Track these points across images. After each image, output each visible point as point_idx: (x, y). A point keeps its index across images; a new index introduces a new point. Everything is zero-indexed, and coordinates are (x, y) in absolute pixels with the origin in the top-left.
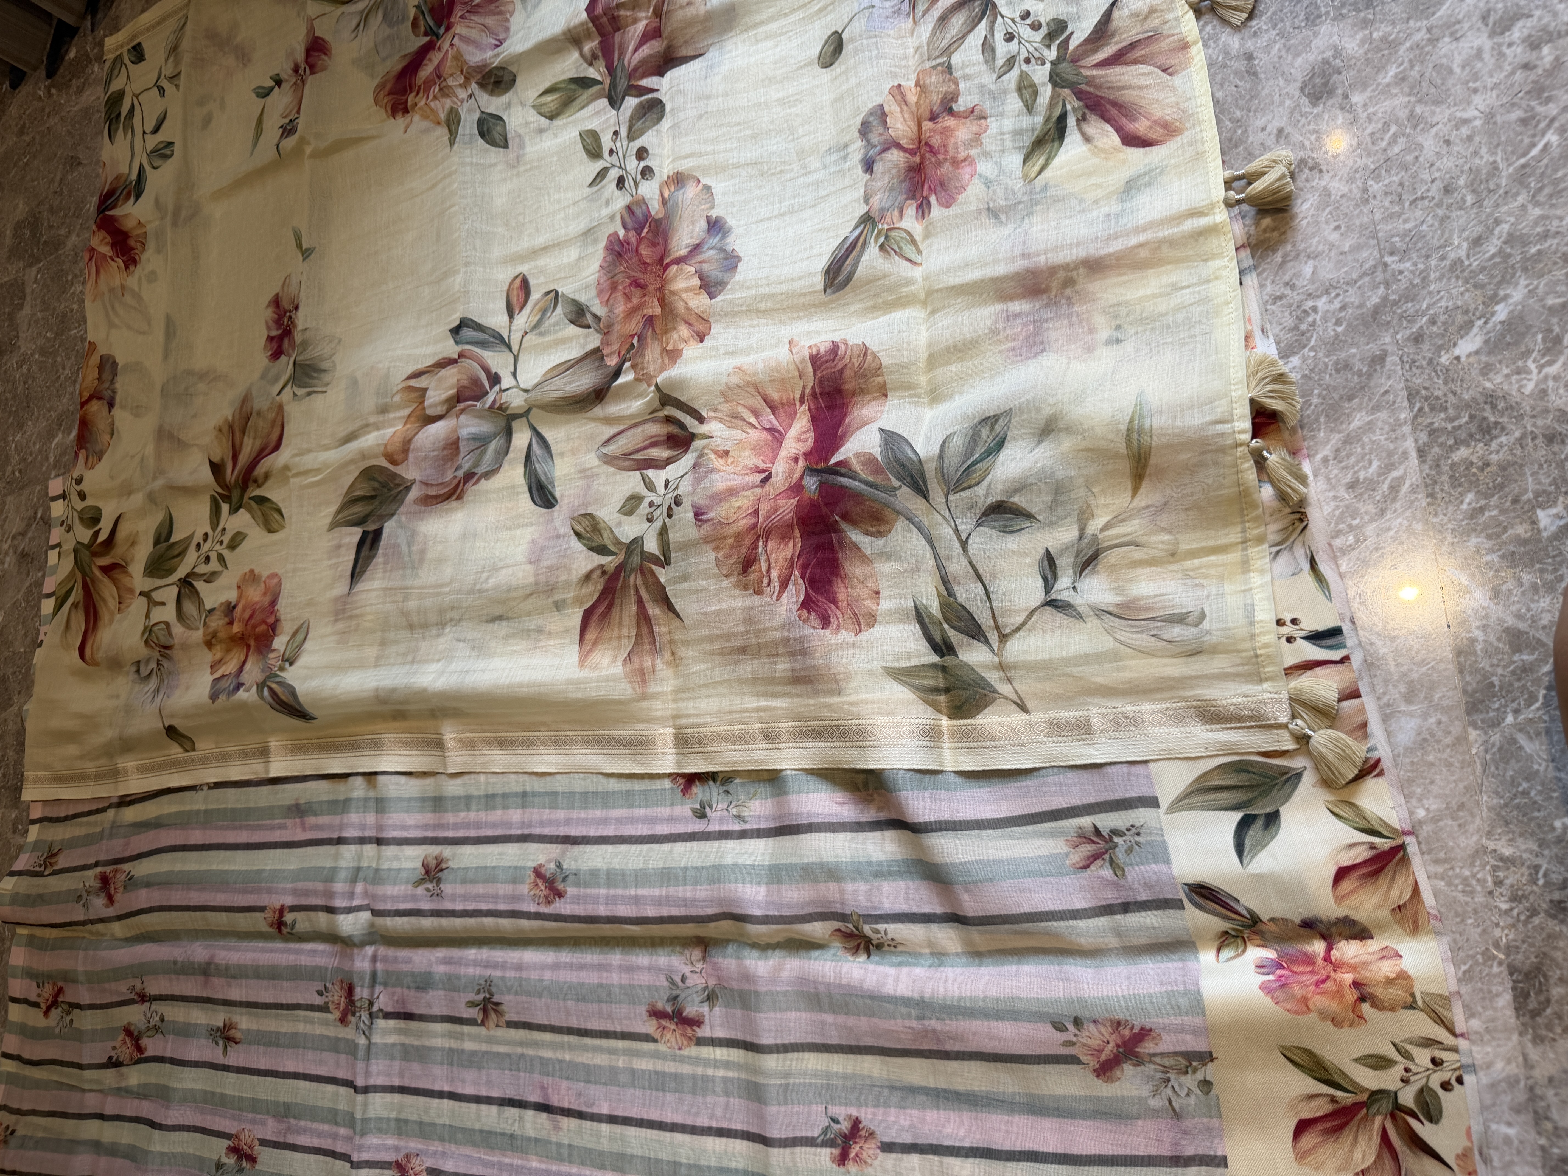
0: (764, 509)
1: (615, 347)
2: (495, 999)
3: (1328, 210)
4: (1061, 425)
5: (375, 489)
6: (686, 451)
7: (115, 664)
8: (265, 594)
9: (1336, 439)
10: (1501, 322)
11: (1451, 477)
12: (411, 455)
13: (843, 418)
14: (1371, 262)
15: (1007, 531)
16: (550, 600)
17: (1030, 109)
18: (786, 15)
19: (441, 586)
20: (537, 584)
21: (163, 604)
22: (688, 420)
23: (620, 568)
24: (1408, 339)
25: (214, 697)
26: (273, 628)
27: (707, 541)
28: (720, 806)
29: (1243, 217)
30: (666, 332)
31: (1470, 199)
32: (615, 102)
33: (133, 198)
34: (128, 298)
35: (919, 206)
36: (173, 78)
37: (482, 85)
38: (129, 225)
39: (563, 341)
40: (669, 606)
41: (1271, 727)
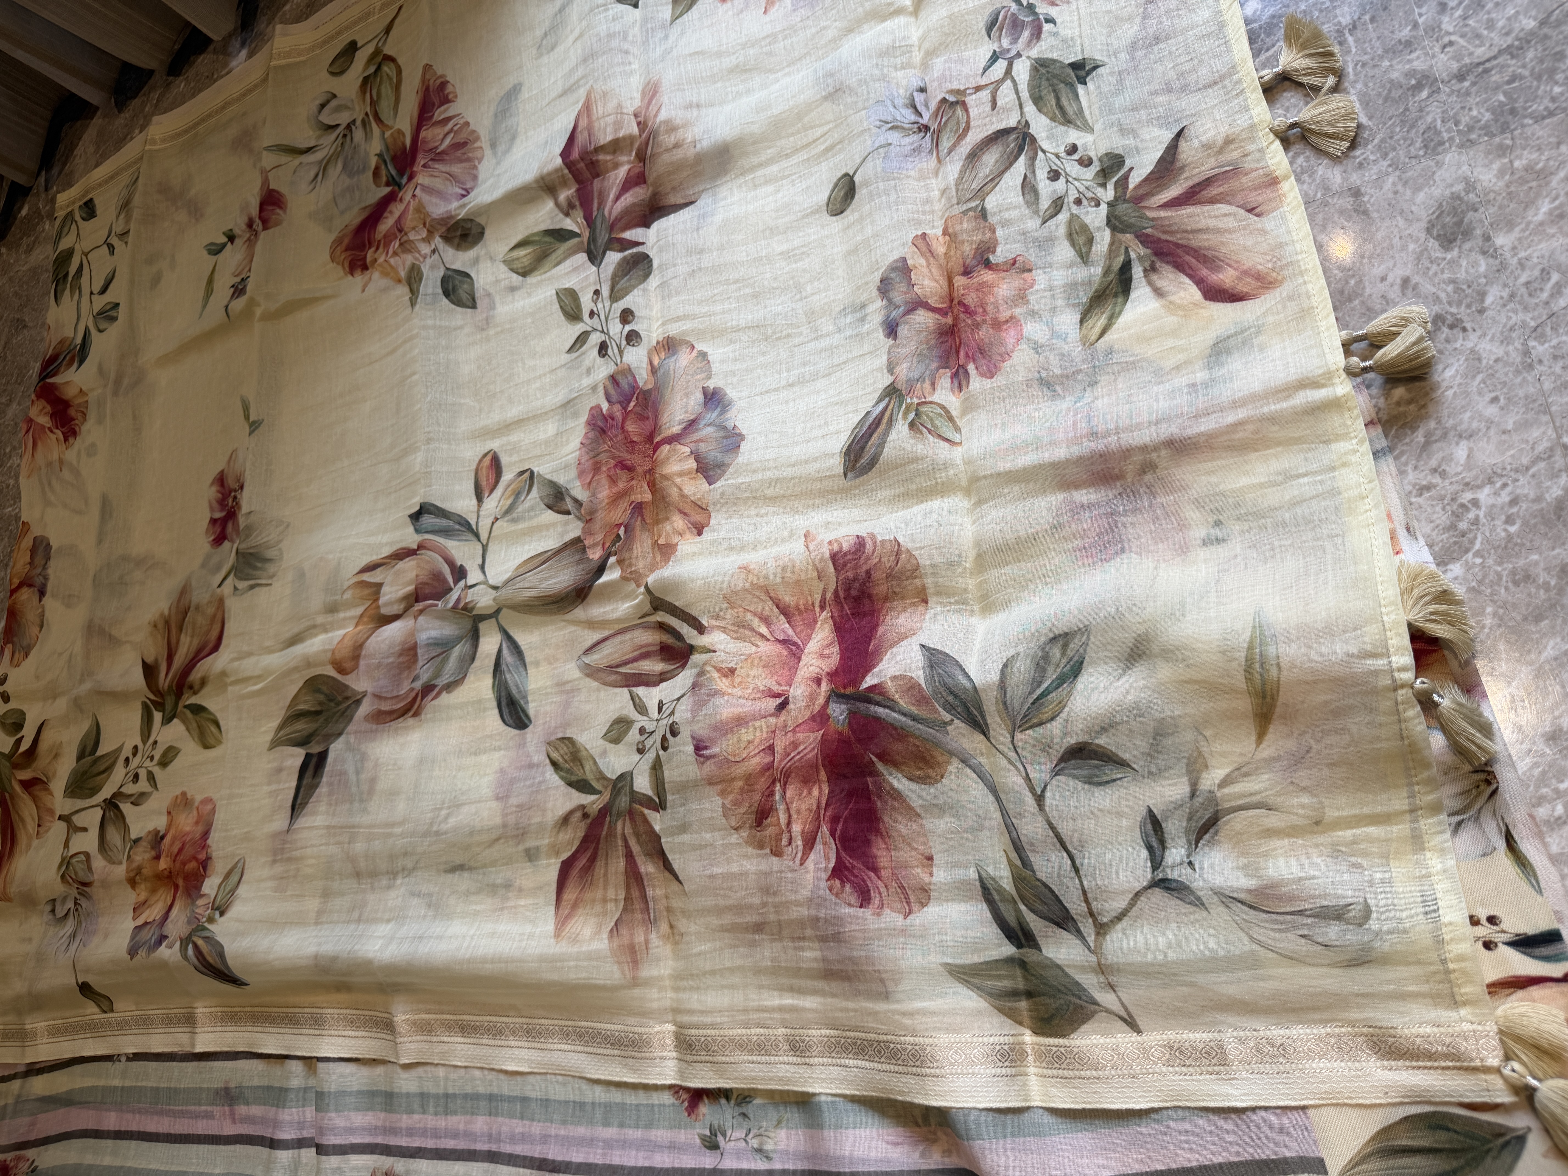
0: (780, 745)
1: (599, 537)
4: (1155, 648)
5: (321, 703)
6: (684, 666)
7: (28, 901)
8: (197, 823)
9: (1524, 672)
12: (362, 663)
13: (874, 630)
14: (1545, 444)
15: (1093, 781)
16: (521, 848)
17: (1085, 258)
18: (787, 156)
19: (392, 825)
20: (504, 826)
21: (85, 830)
22: (684, 629)
23: (604, 812)
25: (132, 952)
26: (205, 864)
27: (711, 782)
28: (736, 1135)
29: (1370, 389)
30: (657, 522)
32: (595, 258)
33: (75, 365)
34: (66, 474)
35: (955, 376)
36: (124, 235)
37: (447, 239)
38: (70, 393)
39: (539, 529)
40: (665, 863)
41: (1476, 1069)
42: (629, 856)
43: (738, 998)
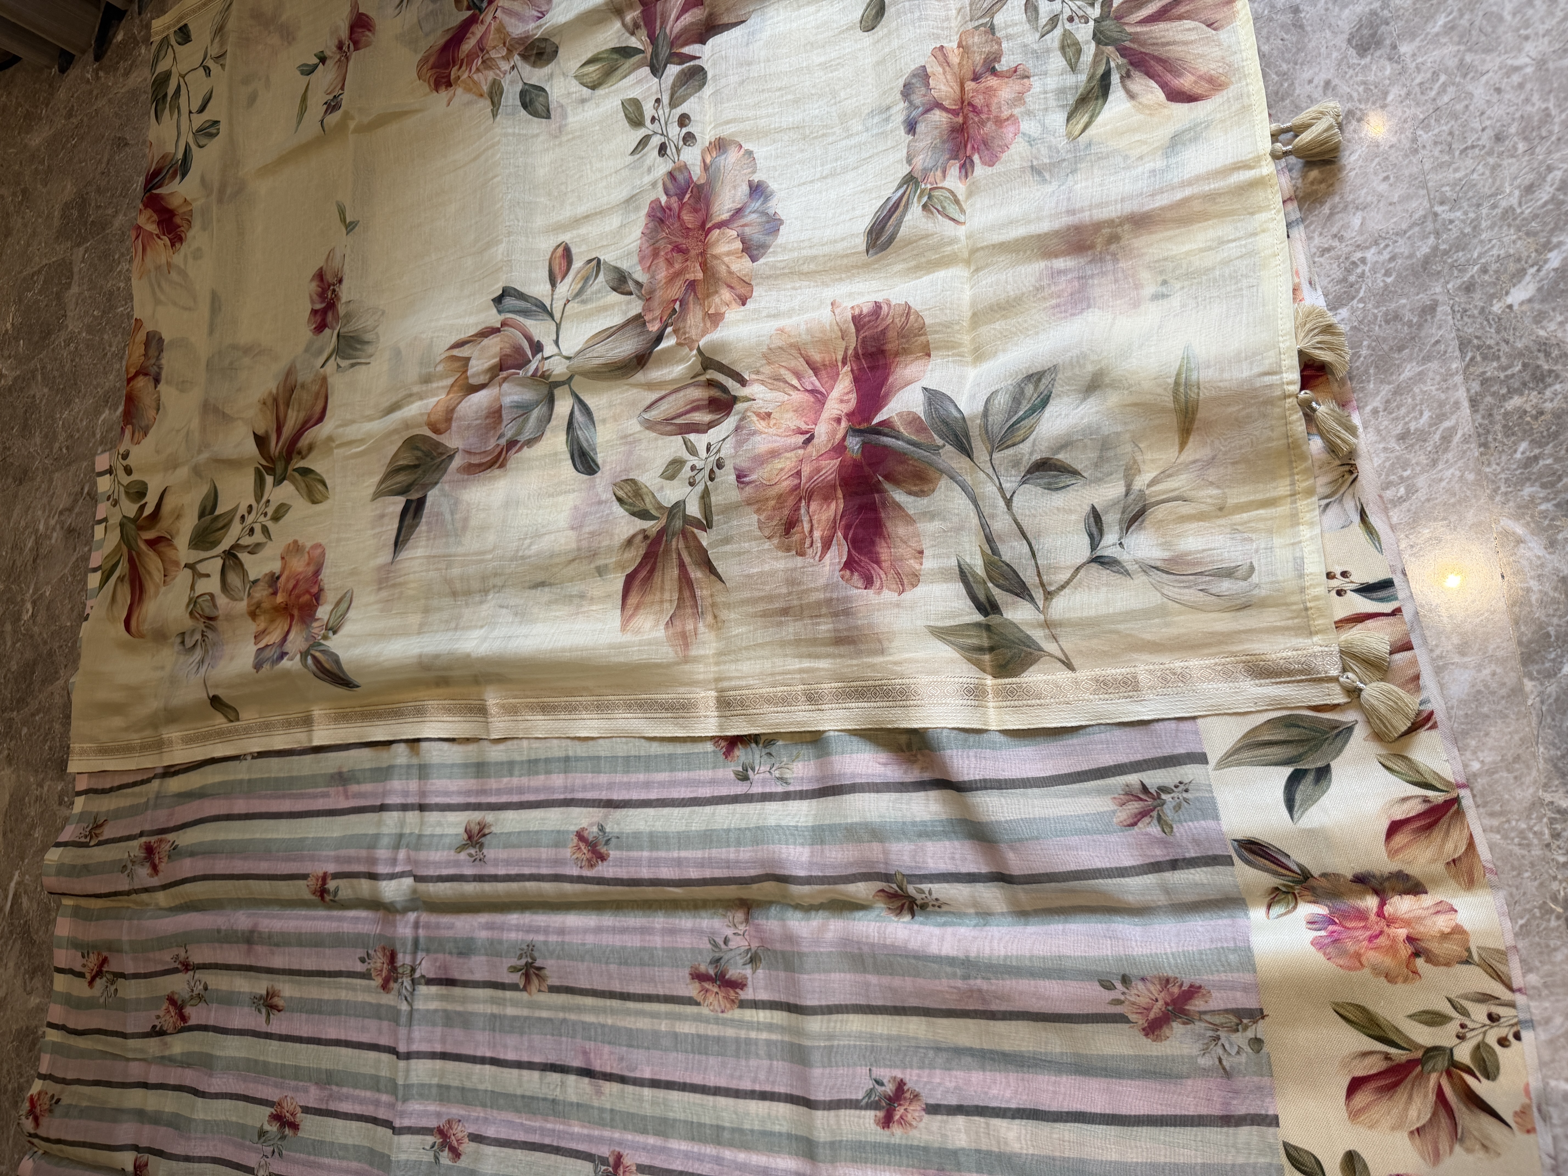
0: (806, 470)
1: (657, 313)
2: (538, 964)
3: (1377, 160)
4: (1107, 380)
5: (418, 458)
6: (728, 414)
7: (160, 636)
8: (308, 564)
9: (1386, 390)
10: (1555, 270)
11: (1504, 426)
12: (454, 424)
13: (886, 379)
14: (1421, 213)
15: (1052, 488)
16: (592, 566)
17: (1073, 67)
19: (484, 553)
20: (579, 549)
21: (208, 576)
22: (730, 383)
23: (662, 532)
24: (1459, 288)
25: (258, 666)
26: (317, 598)
27: (749, 503)
28: (762, 769)
29: (1290, 170)
30: (708, 296)
31: (1521, 147)
32: (657, 70)
33: (178, 178)
34: (174, 275)
35: (962, 166)
36: (219, 57)
37: (525, 57)
38: (174, 203)
39: (605, 308)
40: (711, 569)
41: (1321, 680)
42: (682, 566)
43: (767, 665)
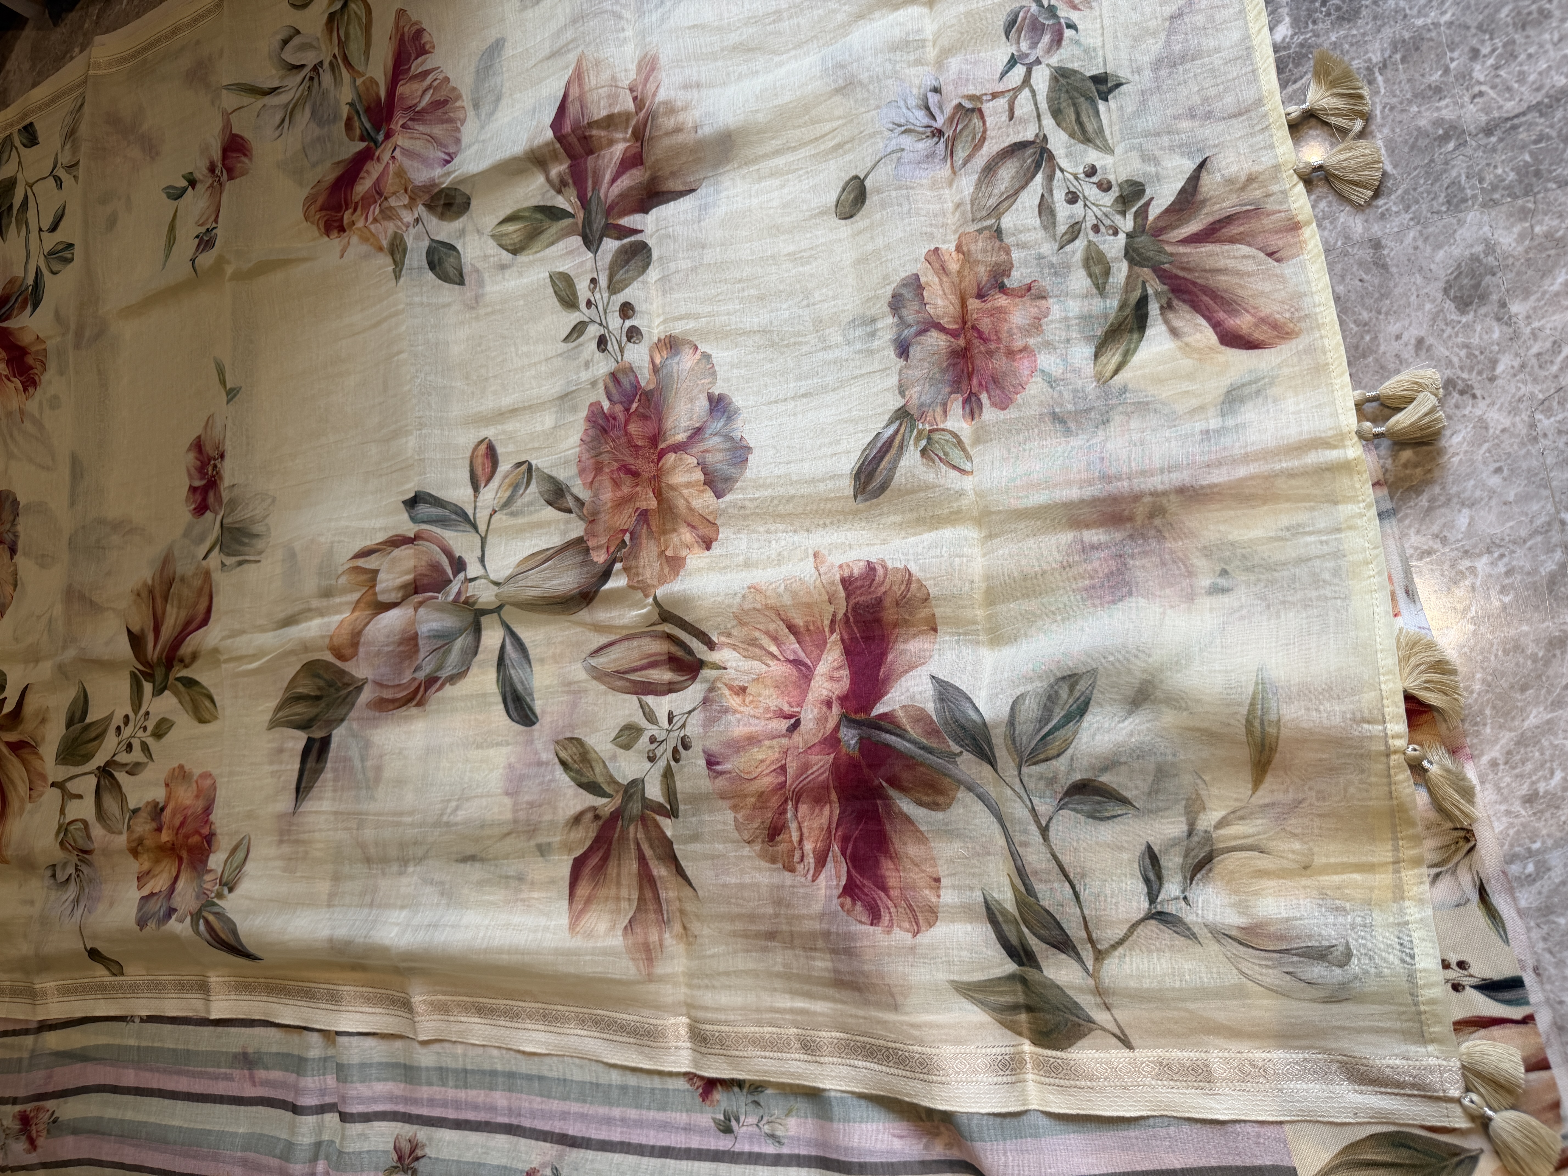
0: (792, 767)
1: (603, 540)
3: (1486, 446)
4: (1158, 694)
5: (320, 688)
6: (694, 679)
7: (27, 865)
8: (197, 797)
9: (1506, 738)
12: (362, 650)
13: (883, 654)
14: (1544, 518)
15: (1096, 817)
16: (533, 843)
17: (1101, 289)
18: (794, 149)
19: (401, 814)
20: (516, 821)
21: (80, 797)
22: (693, 643)
23: (616, 815)
25: (142, 922)
26: (209, 839)
27: (723, 796)
28: (749, 1121)
30: (664, 532)
32: (591, 243)
33: (29, 309)
34: (28, 425)
35: (966, 401)
36: (72, 167)
37: (431, 208)
38: (26, 339)
39: (539, 525)
40: (680, 872)
41: (1438, 1099)
42: (642, 859)
43: (751, 999)
